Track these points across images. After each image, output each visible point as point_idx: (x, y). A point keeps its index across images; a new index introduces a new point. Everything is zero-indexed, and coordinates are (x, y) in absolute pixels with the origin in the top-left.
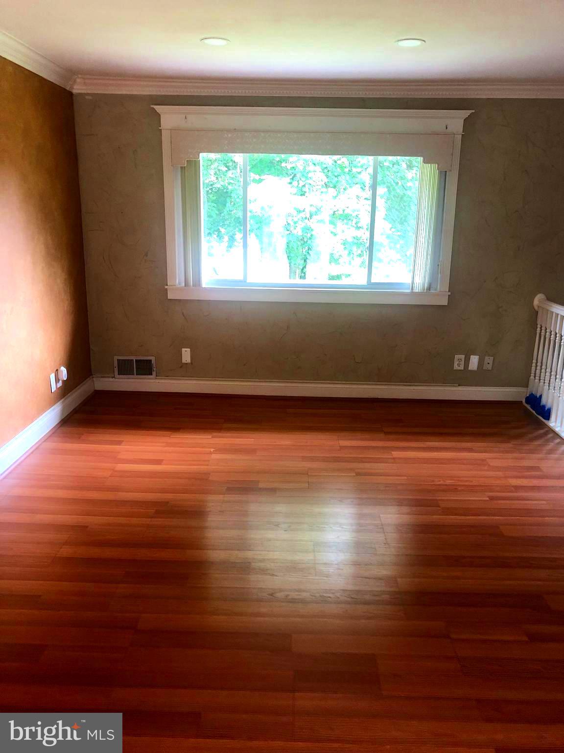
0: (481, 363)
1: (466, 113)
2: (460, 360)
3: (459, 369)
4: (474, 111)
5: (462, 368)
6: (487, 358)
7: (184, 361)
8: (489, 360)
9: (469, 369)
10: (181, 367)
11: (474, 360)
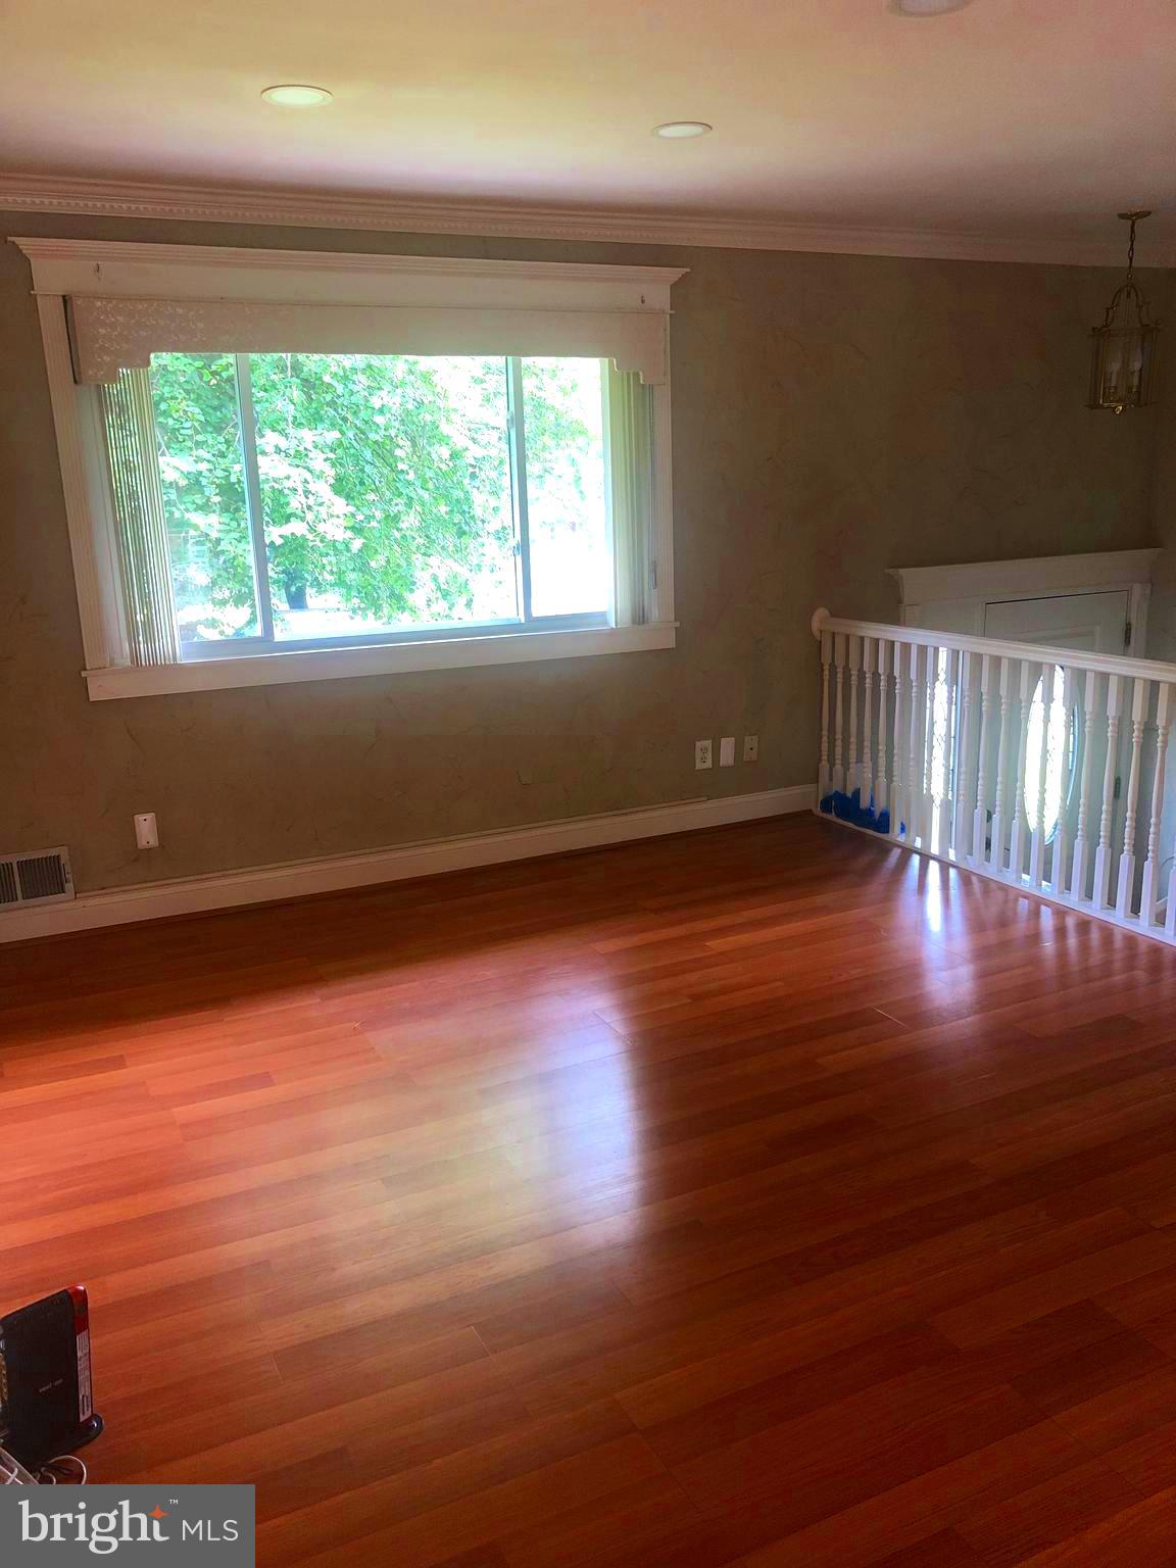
0: (739, 749)
1: (674, 274)
2: (704, 750)
3: (705, 767)
4: (688, 270)
5: (709, 764)
6: (747, 739)
7: (142, 843)
8: (751, 742)
9: (721, 764)
10: (135, 860)
11: (727, 746)
